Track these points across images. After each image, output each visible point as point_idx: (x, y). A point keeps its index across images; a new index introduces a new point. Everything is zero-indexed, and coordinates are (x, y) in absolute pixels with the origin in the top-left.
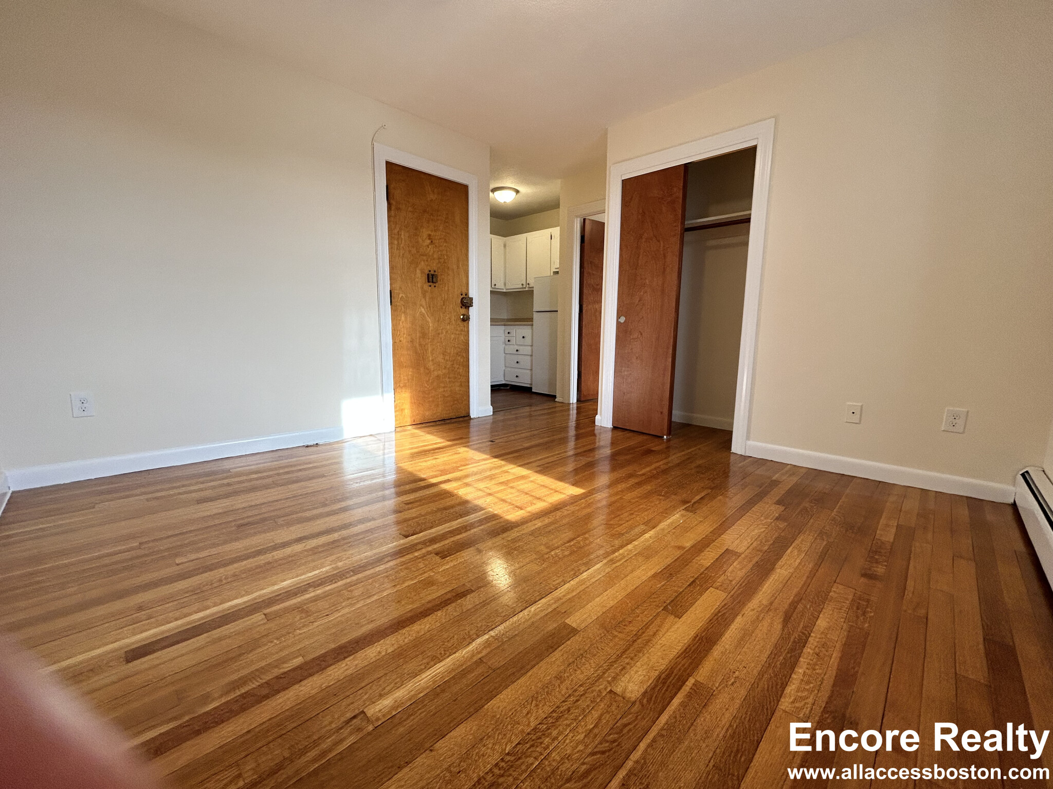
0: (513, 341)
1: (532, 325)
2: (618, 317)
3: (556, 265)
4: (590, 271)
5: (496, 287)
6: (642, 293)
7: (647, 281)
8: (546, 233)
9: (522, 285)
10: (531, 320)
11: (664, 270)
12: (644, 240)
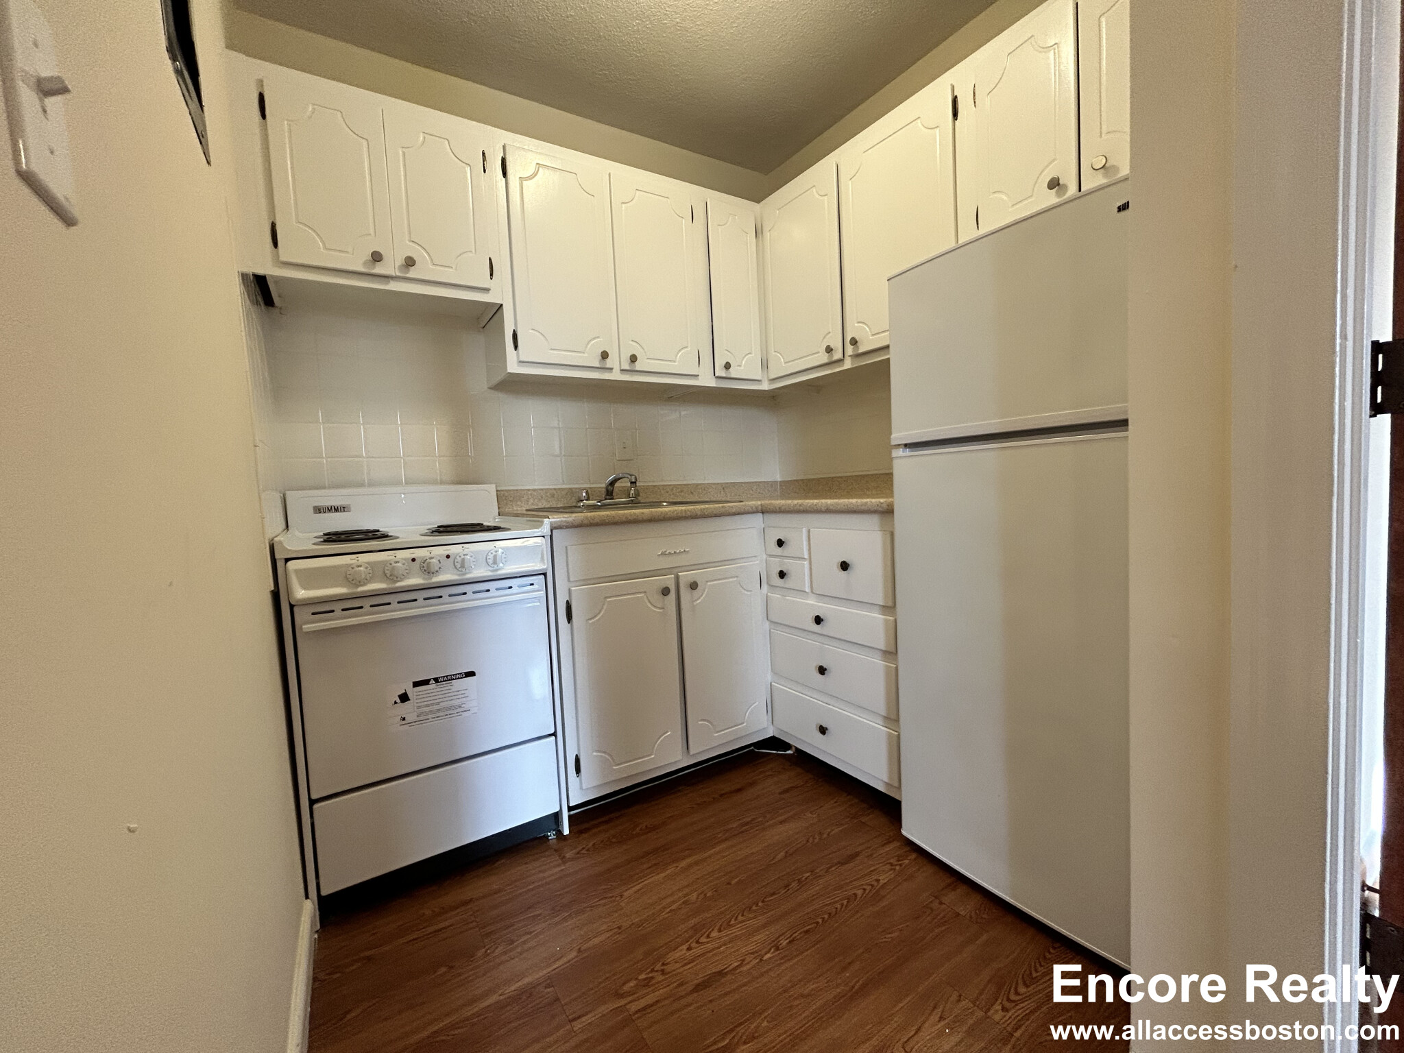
0: (800, 572)
1: (888, 512)
5: (733, 373)
9: (829, 350)
10: (883, 481)
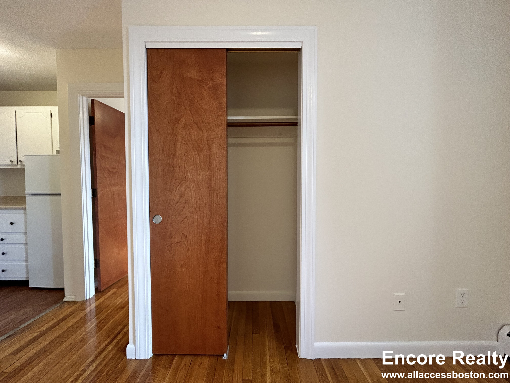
1: (25, 209)
2: (152, 214)
3: (57, 147)
4: (103, 154)
6: (183, 189)
7: (189, 174)
8: (45, 110)
9: (12, 161)
11: (210, 164)
12: (181, 126)
